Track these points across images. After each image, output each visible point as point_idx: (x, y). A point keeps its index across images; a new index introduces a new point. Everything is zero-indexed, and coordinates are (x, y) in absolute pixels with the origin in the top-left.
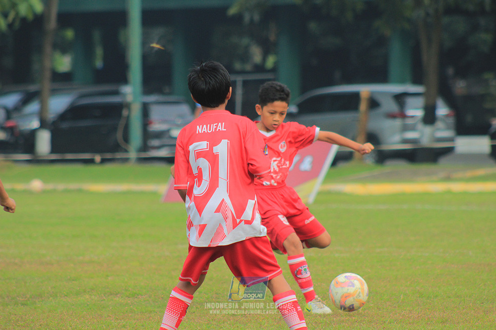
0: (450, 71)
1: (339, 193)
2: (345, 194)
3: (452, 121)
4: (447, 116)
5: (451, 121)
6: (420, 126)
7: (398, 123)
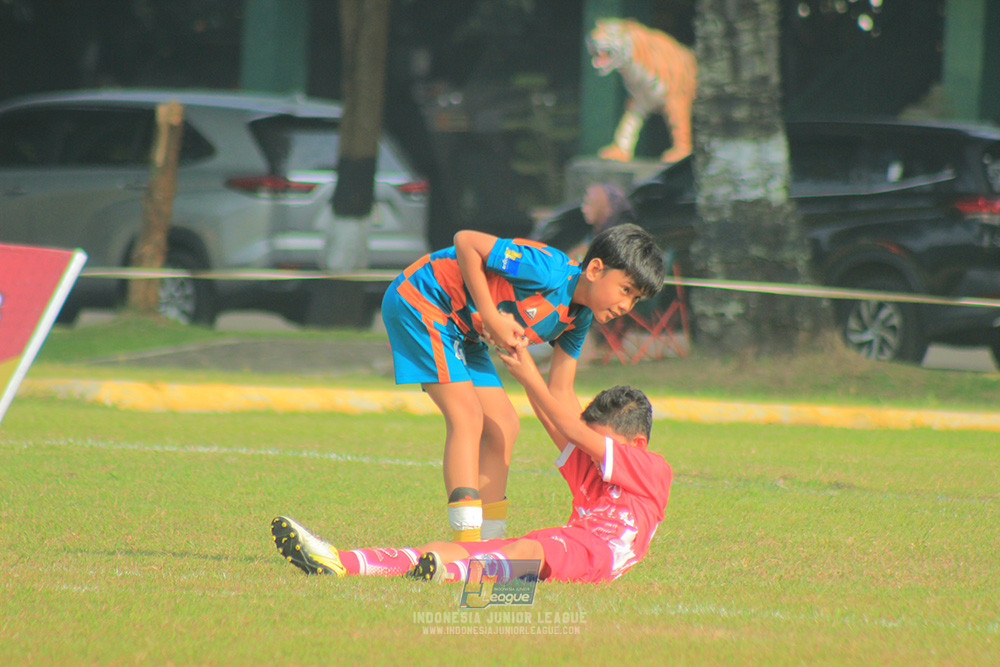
0: (421, 62)
1: (79, 403)
2: (96, 405)
3: (422, 206)
4: (404, 190)
5: (417, 205)
6: (325, 217)
7: (263, 202)
